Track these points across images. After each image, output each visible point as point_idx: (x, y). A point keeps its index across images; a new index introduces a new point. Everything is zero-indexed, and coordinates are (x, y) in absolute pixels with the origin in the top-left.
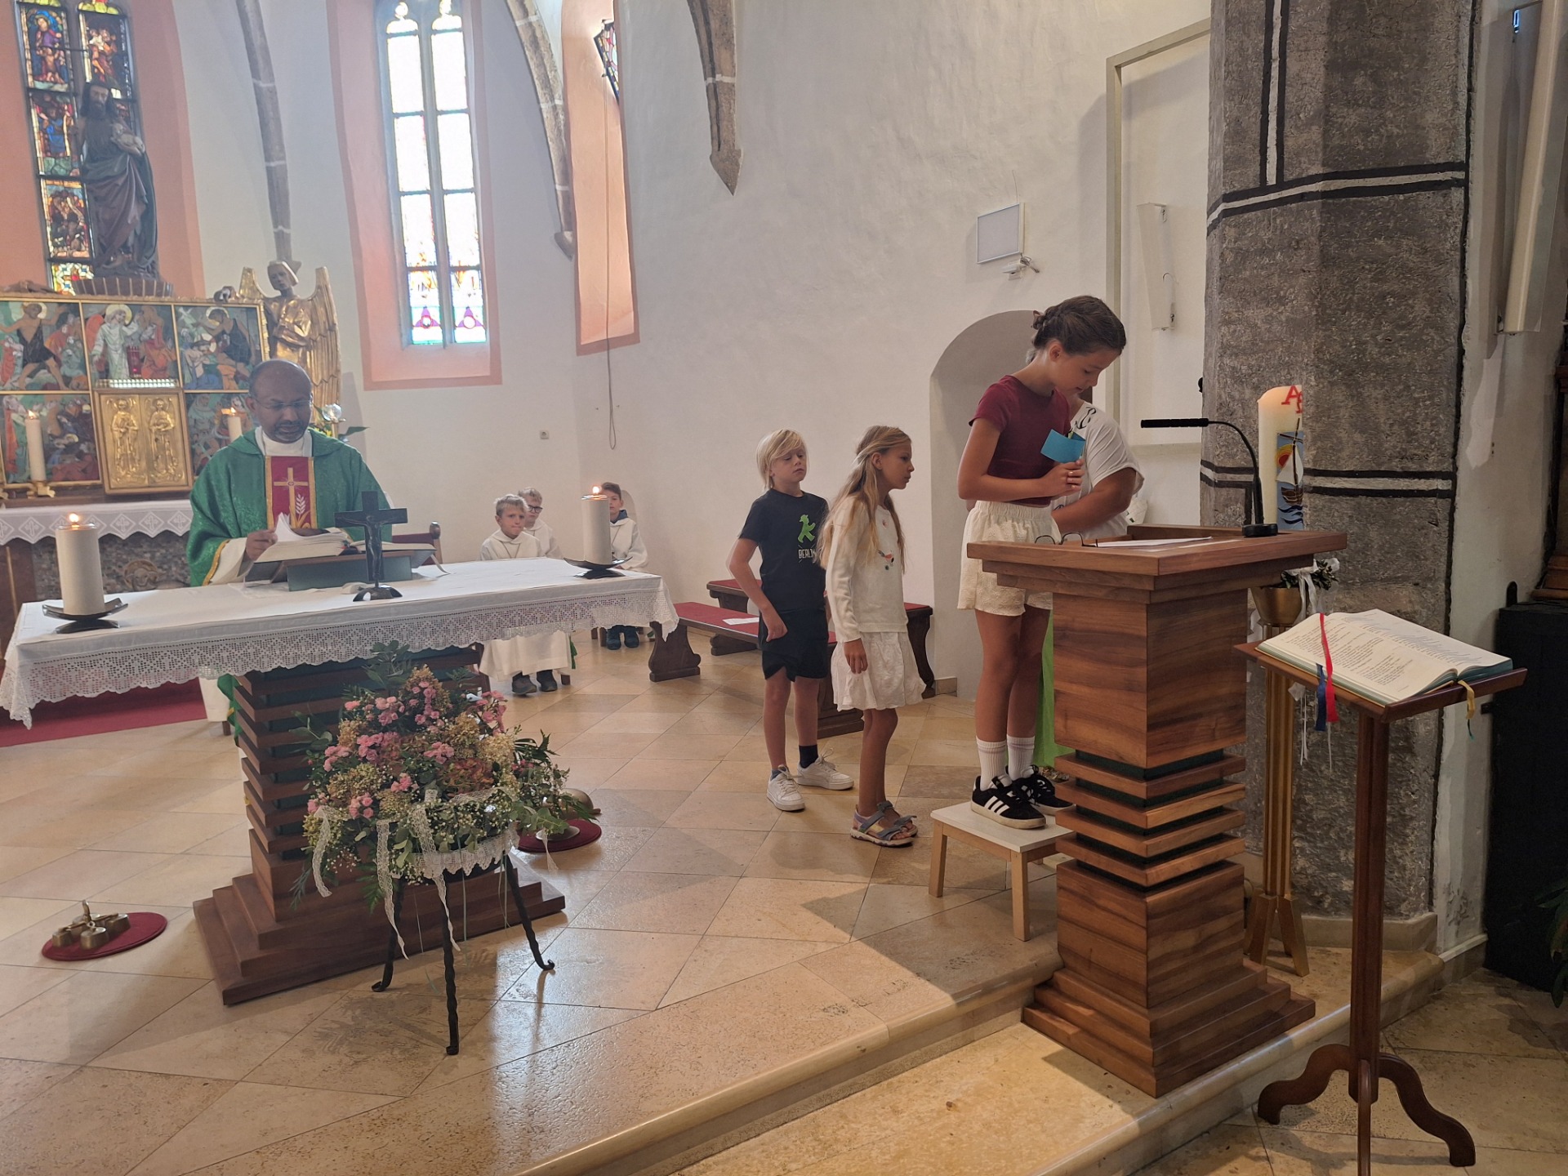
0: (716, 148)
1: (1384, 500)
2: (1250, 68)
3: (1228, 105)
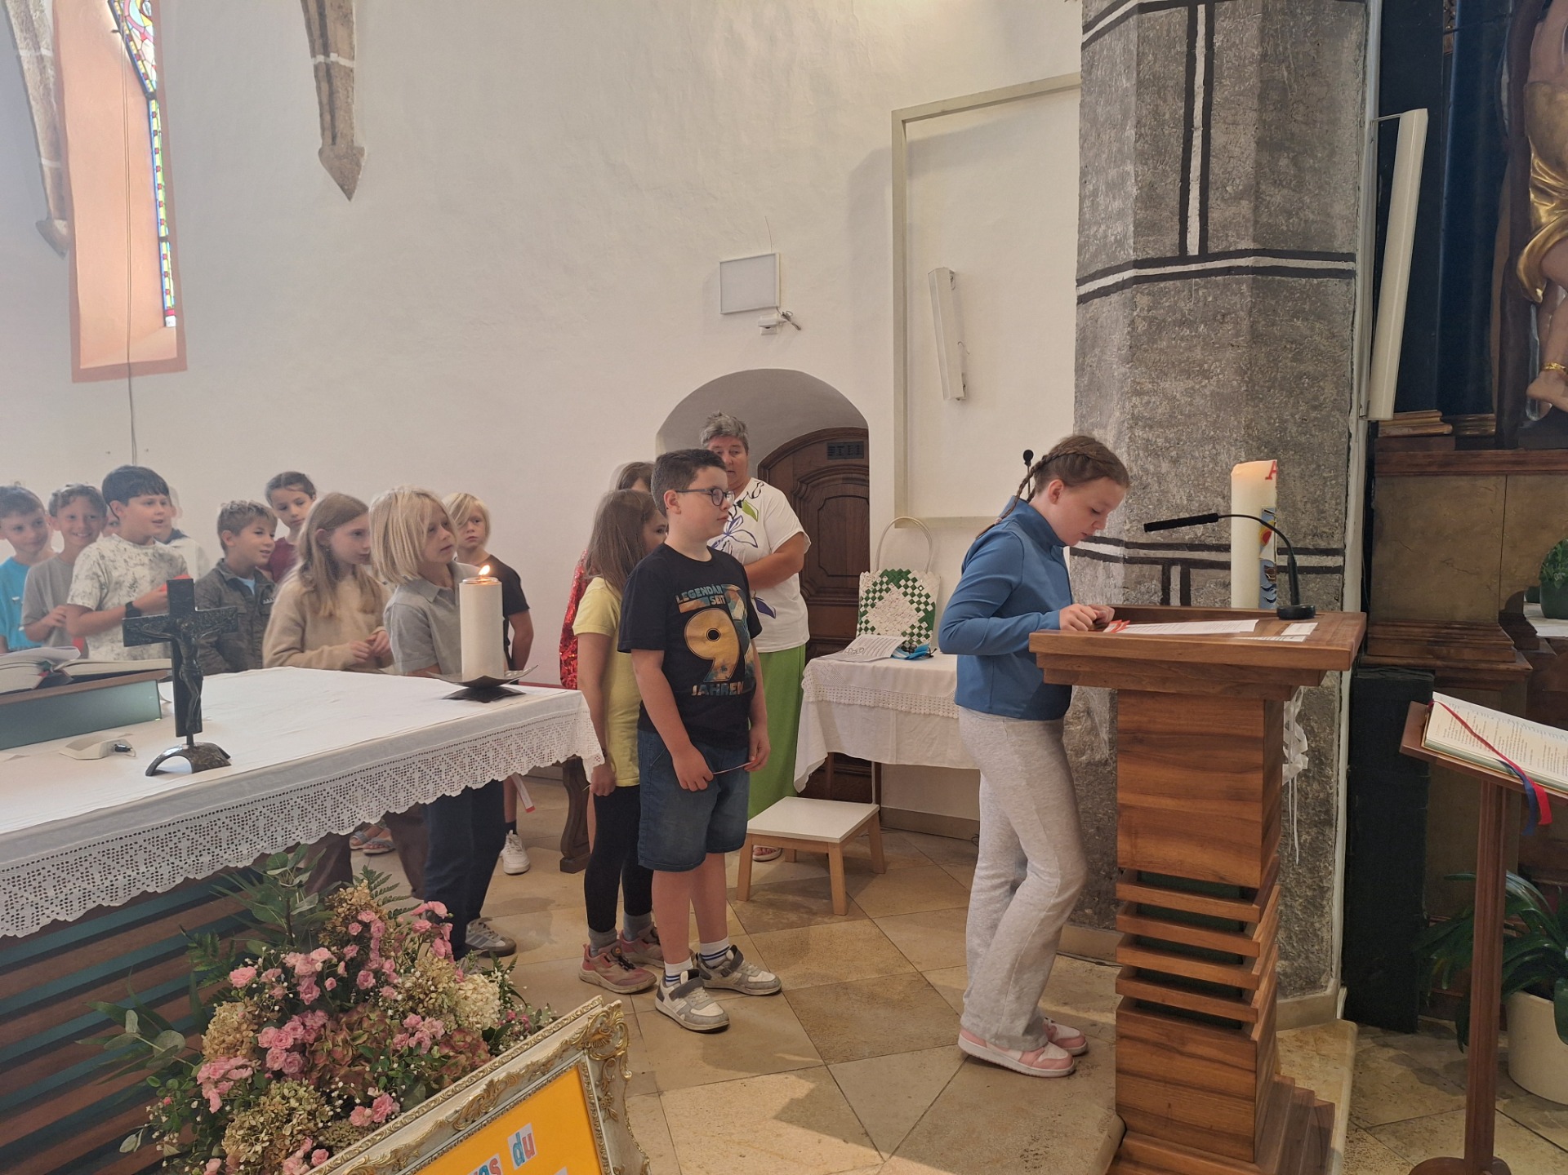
0: (330, 141)
2: (1166, 132)
3: (1139, 169)
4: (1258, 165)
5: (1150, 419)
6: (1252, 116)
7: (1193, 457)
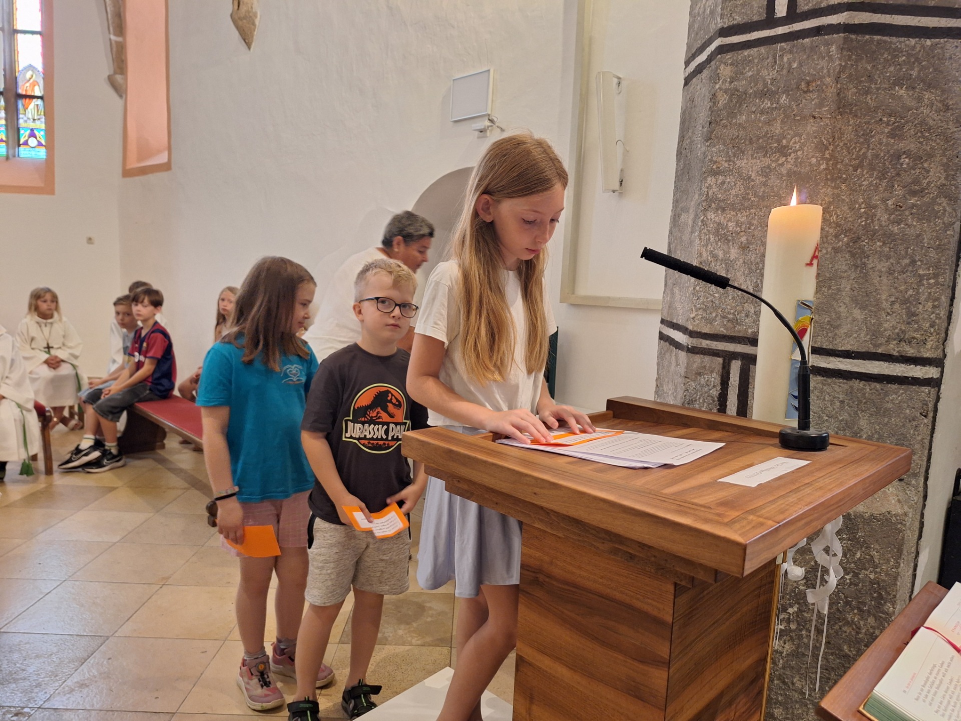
0: (236, 7)
1: (878, 386)
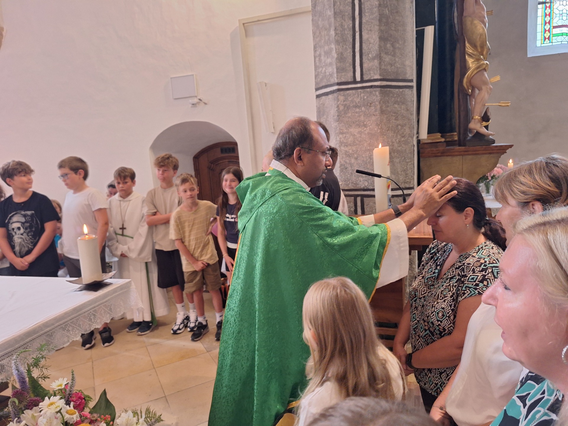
2: (346, 33)
3: (337, 47)
4: (380, 47)
5: (346, 143)
6: (377, 28)
7: (363, 157)
